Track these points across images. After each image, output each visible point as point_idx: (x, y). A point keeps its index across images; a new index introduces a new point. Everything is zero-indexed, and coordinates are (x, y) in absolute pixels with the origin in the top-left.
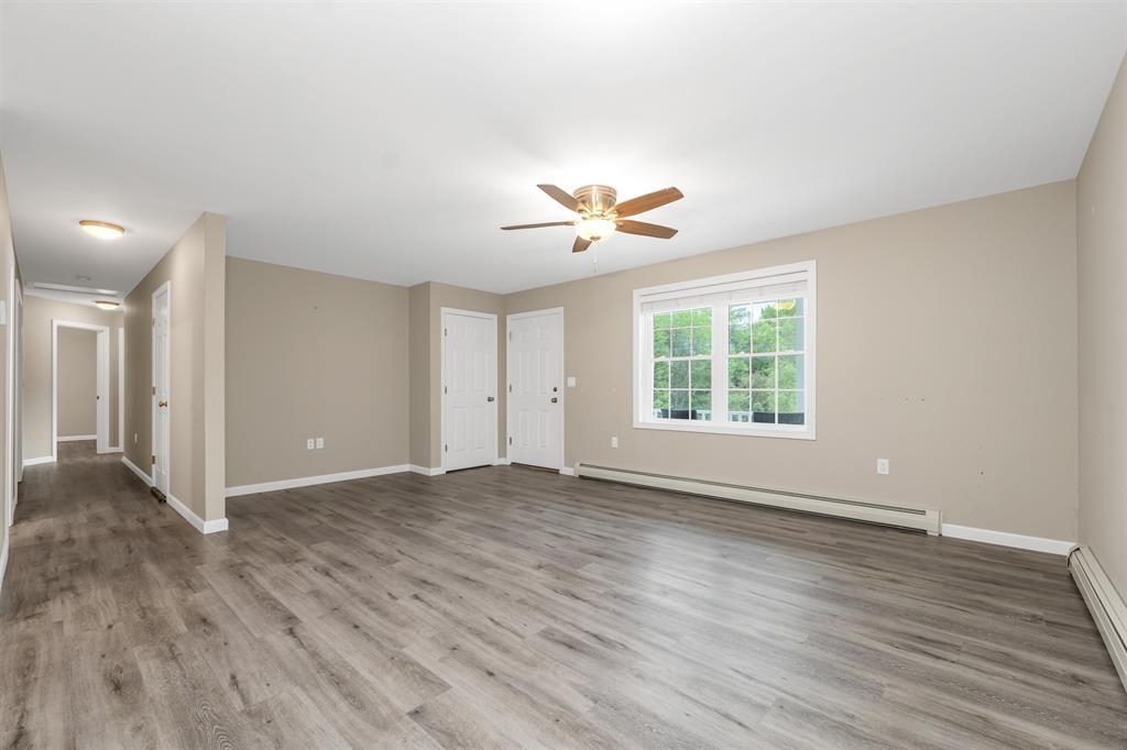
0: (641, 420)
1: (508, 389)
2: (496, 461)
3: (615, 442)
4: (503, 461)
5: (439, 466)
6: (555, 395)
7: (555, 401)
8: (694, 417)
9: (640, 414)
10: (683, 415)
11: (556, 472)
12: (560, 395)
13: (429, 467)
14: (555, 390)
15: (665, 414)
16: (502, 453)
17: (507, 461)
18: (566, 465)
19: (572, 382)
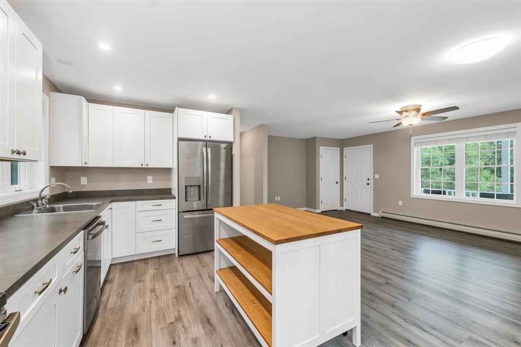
0: (415, 194)
1: (344, 179)
2: (340, 208)
3: (400, 203)
4: (341, 208)
5: (319, 209)
6: (369, 182)
7: (368, 184)
8: (444, 193)
9: (415, 192)
10: (439, 193)
11: (369, 214)
12: (371, 182)
13: (316, 209)
14: (368, 179)
15: (427, 192)
16: (342, 205)
17: (344, 209)
18: (374, 212)
19: (377, 176)
